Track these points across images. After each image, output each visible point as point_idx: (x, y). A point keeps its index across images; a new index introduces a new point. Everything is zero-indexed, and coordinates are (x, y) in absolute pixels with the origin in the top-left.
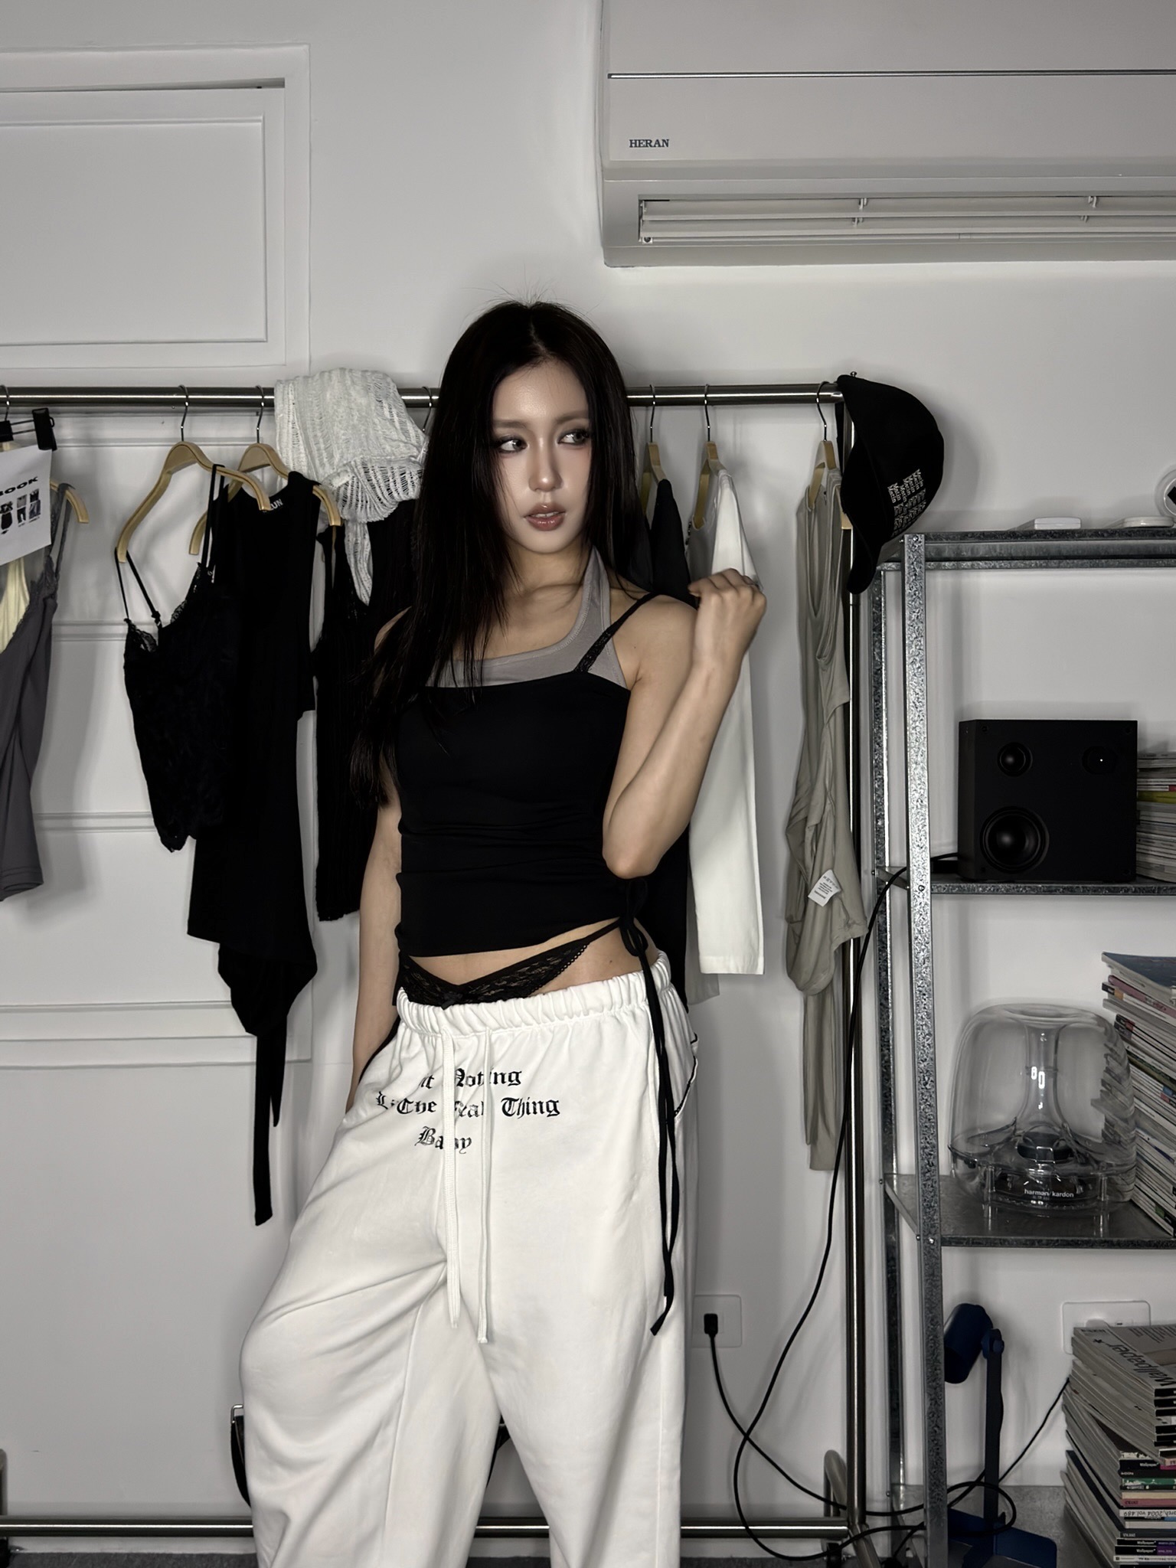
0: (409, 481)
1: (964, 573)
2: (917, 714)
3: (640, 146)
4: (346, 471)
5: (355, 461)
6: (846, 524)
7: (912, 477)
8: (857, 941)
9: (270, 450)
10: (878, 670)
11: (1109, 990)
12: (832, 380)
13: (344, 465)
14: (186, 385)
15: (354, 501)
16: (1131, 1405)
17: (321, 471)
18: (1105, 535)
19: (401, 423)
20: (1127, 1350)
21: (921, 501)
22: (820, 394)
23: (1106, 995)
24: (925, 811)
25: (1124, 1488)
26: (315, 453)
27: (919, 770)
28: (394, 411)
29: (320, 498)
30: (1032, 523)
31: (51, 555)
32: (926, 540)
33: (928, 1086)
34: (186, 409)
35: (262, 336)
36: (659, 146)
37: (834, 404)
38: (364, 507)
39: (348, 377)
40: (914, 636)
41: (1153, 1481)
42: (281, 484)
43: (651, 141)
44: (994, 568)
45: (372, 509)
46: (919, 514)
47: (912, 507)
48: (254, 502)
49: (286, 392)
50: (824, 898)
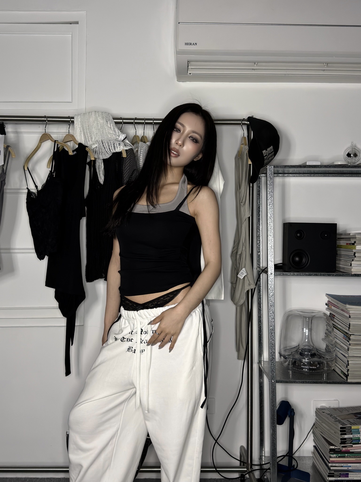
0: (116, 147)
1: (286, 178)
2: (271, 221)
3: (188, 45)
4: (96, 143)
5: (99, 140)
6: (250, 162)
7: (270, 148)
8: (252, 290)
9: (72, 136)
10: (259, 207)
11: (328, 305)
12: (246, 118)
13: (96, 141)
14: (47, 115)
15: (99, 152)
16: (333, 432)
17: (88, 143)
18: (328, 167)
19: (113, 128)
20: (332, 415)
21: (273, 155)
22: (242, 122)
23: (326, 307)
24: (273, 250)
25: (331, 457)
26: (87, 137)
27: (271, 238)
28: (111, 125)
29: (88, 152)
30: (306, 163)
31: (4, 168)
32: (274, 167)
33: (272, 334)
34: (47, 123)
35: (71, 101)
36: (194, 45)
37: (246, 125)
38: (102, 154)
39: (97, 114)
40: (270, 197)
41: (339, 455)
42: (76, 146)
43: (191, 43)
44: (294, 176)
45: (104, 155)
46: (272, 159)
47: (270, 157)
48: (67, 152)
49: (78, 118)
50: (242, 276)
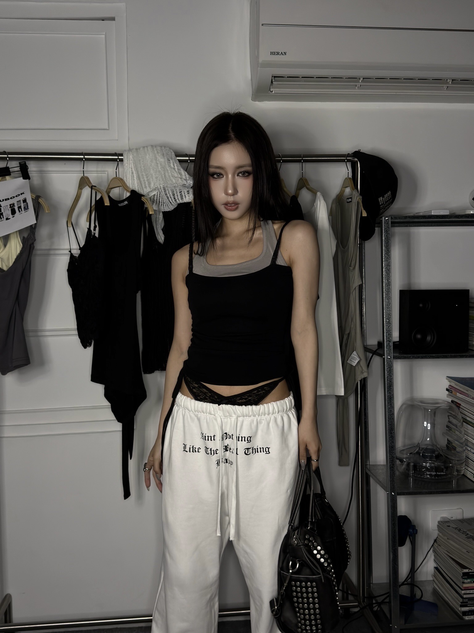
0: (184, 195)
3: (274, 54)
5: (160, 186)
6: (365, 214)
7: (388, 194)
9: (121, 180)
11: (450, 391)
12: (351, 153)
13: (155, 188)
14: (83, 152)
15: (158, 202)
16: (465, 551)
17: (145, 189)
18: (459, 217)
19: (178, 169)
20: (460, 529)
21: (389, 204)
22: (347, 158)
23: (447, 392)
26: (143, 182)
28: (175, 165)
29: (144, 201)
30: (431, 212)
32: (391, 219)
34: (84, 162)
36: (283, 55)
37: (351, 162)
38: (163, 205)
39: (155, 149)
42: (127, 194)
43: (279, 53)
45: (167, 206)
47: (387, 206)
49: (128, 155)
